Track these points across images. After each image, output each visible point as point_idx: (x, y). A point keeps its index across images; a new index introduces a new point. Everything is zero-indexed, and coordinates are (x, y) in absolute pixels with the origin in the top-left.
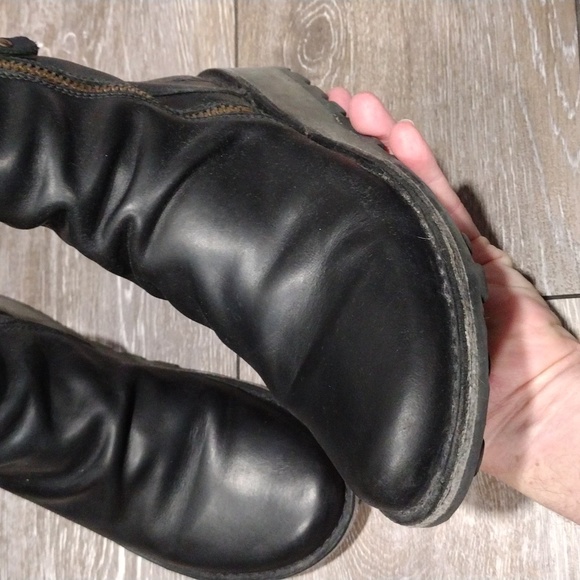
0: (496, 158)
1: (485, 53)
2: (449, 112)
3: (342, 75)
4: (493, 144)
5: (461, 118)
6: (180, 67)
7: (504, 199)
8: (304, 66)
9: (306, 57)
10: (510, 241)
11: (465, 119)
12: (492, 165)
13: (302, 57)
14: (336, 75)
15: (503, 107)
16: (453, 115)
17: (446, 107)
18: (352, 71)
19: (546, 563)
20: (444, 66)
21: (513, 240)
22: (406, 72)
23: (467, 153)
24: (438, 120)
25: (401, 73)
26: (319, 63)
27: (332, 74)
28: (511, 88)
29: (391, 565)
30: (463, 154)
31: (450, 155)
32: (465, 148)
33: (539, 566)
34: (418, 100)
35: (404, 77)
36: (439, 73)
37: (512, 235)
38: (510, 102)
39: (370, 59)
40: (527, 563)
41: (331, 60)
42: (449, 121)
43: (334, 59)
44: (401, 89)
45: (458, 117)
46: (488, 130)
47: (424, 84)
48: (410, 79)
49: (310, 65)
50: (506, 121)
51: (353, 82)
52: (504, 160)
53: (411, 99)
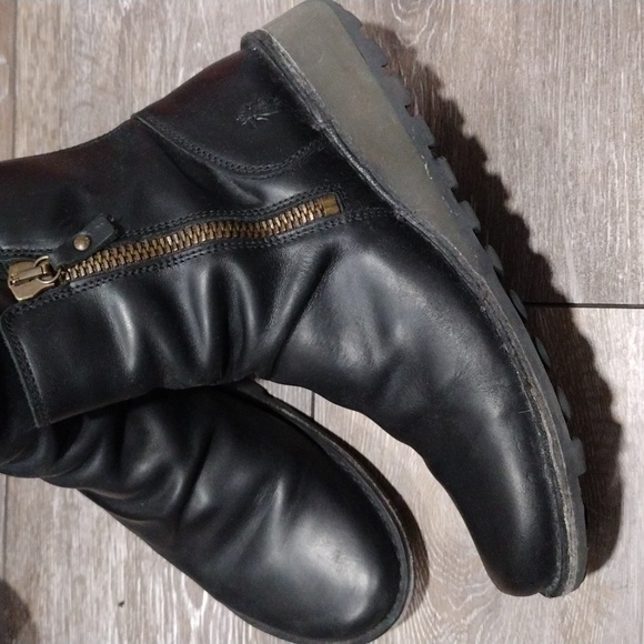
0: (607, 143)
1: (604, 16)
2: (557, 83)
3: (440, 33)
4: (606, 127)
5: (571, 92)
6: (259, 10)
7: (613, 191)
8: (398, 18)
9: (400, 7)
10: (615, 239)
11: (576, 95)
12: (602, 150)
13: (396, 6)
14: (433, 31)
15: (620, 82)
16: (562, 89)
17: (555, 78)
18: (451, 28)
19: (624, 584)
20: (557, 28)
21: (618, 239)
22: (513, 33)
23: (575, 134)
24: (546, 93)
25: (507, 34)
26: (414, 14)
27: (429, 29)
28: (632, 61)
29: (464, 571)
30: (570, 136)
31: (556, 135)
32: (573, 129)
33: (616, 586)
34: (524, 67)
35: (510, 39)
36: (551, 37)
37: (618, 233)
38: (629, 78)
39: (473, 14)
40: (605, 582)
41: (428, 13)
42: (557, 94)
43: (432, 12)
44: (506, 52)
45: (567, 91)
46: (601, 110)
47: (532, 48)
48: (517, 42)
49: (404, 16)
50: (622, 101)
51: (452, 41)
52: (617, 146)
53: (517, 65)
